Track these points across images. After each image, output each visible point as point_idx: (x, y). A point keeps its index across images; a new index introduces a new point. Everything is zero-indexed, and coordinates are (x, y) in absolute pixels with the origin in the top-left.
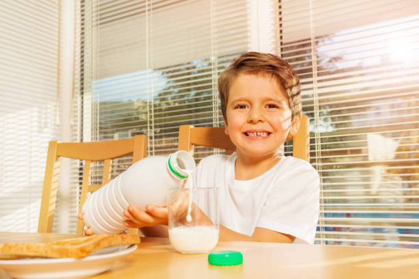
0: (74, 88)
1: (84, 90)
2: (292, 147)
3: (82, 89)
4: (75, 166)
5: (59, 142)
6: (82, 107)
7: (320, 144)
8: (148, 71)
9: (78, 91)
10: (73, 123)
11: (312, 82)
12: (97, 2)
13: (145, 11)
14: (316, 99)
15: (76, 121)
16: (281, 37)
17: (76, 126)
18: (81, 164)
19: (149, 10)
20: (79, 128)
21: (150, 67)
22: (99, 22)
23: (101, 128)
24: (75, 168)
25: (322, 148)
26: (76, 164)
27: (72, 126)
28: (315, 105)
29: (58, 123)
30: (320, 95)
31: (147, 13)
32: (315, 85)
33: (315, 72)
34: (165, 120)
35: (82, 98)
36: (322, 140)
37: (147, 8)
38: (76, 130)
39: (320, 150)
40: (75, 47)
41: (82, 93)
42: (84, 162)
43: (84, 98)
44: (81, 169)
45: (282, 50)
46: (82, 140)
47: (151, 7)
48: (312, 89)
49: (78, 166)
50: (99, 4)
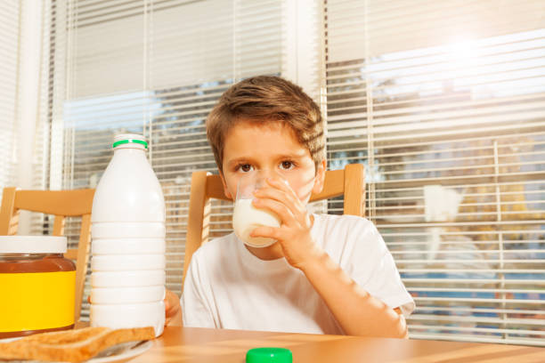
0: (38, 114)
1: (54, 117)
2: (343, 203)
3: (51, 114)
4: (38, 221)
5: (18, 189)
6: (50, 140)
7: (375, 200)
8: (145, 94)
9: (45, 117)
10: (36, 162)
11: (365, 119)
12: (75, 2)
13: (142, 13)
14: (370, 140)
15: (40, 159)
16: (327, 58)
17: (41, 165)
18: (47, 219)
19: (148, 12)
20: (44, 170)
21: (148, 89)
22: (77, 24)
23: (76, 170)
24: (39, 225)
25: (377, 206)
26: (39, 218)
27: (34, 166)
28: (369, 148)
29: (15, 160)
30: (375, 135)
31: (146, 15)
32: (370, 122)
33: (370, 105)
34: (167, 162)
35: (51, 127)
36: (377, 195)
37: (146, 9)
38: (40, 172)
39: (375, 208)
40: (42, 57)
41: (51, 121)
42: (51, 217)
43: (53, 127)
44: (46, 226)
45: (327, 74)
46: (48, 186)
47: (152, 7)
48: (366, 127)
49: (42, 221)
50: (77, 5)
